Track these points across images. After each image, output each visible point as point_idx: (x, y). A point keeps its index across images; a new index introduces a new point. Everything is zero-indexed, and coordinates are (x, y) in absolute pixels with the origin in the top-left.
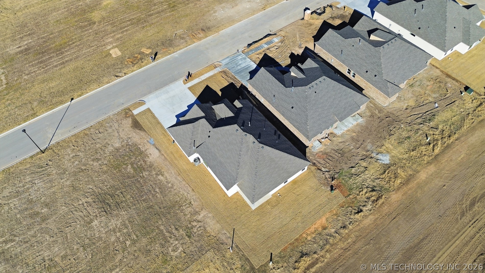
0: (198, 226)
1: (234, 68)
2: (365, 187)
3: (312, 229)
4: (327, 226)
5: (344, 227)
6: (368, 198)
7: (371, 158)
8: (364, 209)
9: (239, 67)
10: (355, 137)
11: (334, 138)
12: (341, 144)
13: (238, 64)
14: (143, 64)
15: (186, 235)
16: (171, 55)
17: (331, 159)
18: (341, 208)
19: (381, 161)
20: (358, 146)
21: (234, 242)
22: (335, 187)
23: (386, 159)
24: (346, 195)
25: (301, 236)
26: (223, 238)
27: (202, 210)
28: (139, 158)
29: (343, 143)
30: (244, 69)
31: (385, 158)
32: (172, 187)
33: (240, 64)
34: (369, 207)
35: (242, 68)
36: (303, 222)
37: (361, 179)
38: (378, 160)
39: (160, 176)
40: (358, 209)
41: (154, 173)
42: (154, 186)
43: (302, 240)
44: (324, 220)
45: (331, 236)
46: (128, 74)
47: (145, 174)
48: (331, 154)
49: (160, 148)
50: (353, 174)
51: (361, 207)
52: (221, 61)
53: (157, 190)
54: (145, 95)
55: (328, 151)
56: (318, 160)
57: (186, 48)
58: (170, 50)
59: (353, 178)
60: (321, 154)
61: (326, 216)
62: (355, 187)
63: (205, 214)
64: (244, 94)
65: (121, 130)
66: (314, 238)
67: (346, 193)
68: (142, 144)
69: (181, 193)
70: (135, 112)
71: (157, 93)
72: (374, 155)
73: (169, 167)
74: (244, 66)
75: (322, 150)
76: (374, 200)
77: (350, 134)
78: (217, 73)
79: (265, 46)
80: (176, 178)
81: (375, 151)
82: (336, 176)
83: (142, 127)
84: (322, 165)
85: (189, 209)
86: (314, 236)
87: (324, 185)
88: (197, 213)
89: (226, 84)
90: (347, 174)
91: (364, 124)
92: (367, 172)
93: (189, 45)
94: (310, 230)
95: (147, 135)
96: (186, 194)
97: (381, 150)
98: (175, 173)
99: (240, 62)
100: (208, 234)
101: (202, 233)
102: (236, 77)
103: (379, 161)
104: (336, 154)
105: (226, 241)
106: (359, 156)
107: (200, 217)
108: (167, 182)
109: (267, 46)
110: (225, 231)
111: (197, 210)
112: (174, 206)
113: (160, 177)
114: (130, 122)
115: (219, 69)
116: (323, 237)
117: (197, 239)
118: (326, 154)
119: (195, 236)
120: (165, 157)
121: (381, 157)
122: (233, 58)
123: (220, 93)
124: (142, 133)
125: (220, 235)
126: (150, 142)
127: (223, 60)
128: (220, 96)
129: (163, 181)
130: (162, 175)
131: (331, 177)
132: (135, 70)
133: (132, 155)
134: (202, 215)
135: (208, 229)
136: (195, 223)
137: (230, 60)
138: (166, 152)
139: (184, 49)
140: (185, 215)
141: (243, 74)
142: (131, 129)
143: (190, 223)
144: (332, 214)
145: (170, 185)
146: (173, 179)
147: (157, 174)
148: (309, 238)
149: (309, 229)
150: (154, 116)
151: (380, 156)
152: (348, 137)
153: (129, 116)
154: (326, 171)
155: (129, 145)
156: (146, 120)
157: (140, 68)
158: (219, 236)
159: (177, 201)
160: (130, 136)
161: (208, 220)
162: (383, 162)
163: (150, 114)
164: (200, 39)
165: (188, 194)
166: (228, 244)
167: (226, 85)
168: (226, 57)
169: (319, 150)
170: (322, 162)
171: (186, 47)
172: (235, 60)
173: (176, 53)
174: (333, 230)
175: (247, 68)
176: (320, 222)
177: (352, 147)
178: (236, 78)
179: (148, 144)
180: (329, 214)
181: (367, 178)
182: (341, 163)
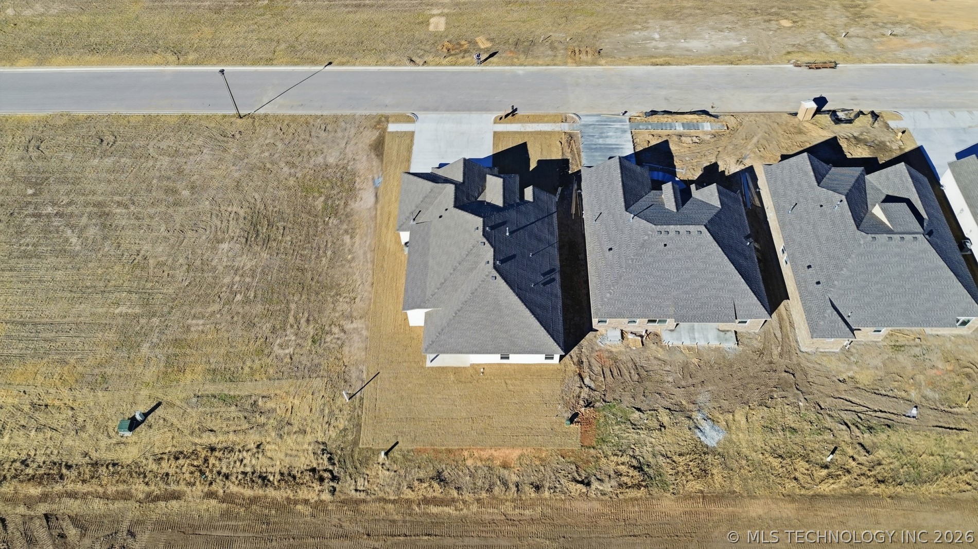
0: (336, 336)
1: (591, 138)
2: (631, 453)
3: (485, 454)
4: (512, 466)
5: (538, 488)
7: (689, 418)
8: (595, 484)
9: (601, 141)
10: (692, 366)
11: (652, 345)
12: (655, 362)
13: (603, 135)
14: (462, 61)
15: (313, 337)
16: (513, 68)
17: (615, 374)
18: (560, 457)
19: (699, 434)
20: (683, 383)
21: (363, 390)
22: (580, 420)
23: (712, 437)
24: (586, 444)
25: (461, 451)
26: (354, 374)
27: (361, 318)
28: (344, 194)
29: (660, 363)
30: (606, 148)
31: (714, 434)
32: (350, 262)
33: (607, 137)
34: (607, 487)
35: (604, 144)
37: (636, 436)
39: (349, 236)
40: (586, 478)
41: (345, 226)
42: (329, 245)
43: (457, 458)
44: (515, 455)
45: (505, 484)
46: (429, 65)
47: (333, 221)
48: (622, 366)
49: (380, 198)
50: (629, 420)
51: (593, 479)
52: (583, 116)
53: (329, 253)
54: (426, 109)
55: (624, 358)
56: (593, 361)
57: (544, 67)
58: (518, 59)
59: (623, 426)
61: (524, 451)
62: (613, 441)
63: (360, 326)
64: (571, 188)
65: (353, 142)
66: (476, 468)
67: (588, 441)
68: (362, 178)
69: (354, 277)
70: (392, 127)
71: (444, 115)
72: (698, 416)
73: (369, 231)
74: (610, 143)
75: (614, 350)
76: (626, 484)
77: (688, 355)
78: (559, 132)
79: (677, 128)
80: (365, 253)
81: (706, 411)
83: (382, 154)
84: (591, 373)
85: (346, 306)
86: (479, 464)
87: (566, 404)
88: (350, 318)
89: (556, 155)
90: (620, 414)
91: (730, 357)
92: (656, 434)
93: (555, 65)
94: (482, 453)
95: (379, 169)
96: (359, 283)
97: (720, 417)
98: (370, 244)
99: (610, 134)
100: (339, 356)
101: (333, 348)
102: (583, 154)
103: (697, 431)
104: (632, 371)
105: (353, 381)
106: (668, 400)
107: (348, 326)
108: (349, 250)
109: (682, 129)
110: (364, 368)
111: (355, 314)
112: (331, 288)
113: (347, 238)
114: (374, 138)
115: (566, 127)
116: (492, 476)
117: (321, 351)
118: (616, 361)
119: (322, 345)
120: (376, 214)
121: (708, 427)
122: (605, 121)
123: (533, 165)
124: (376, 162)
125: (353, 369)
126: (376, 181)
127: (587, 115)
128: (531, 169)
129: (347, 245)
130: (352, 237)
131: (587, 400)
132: (442, 65)
133: (338, 184)
134: (354, 325)
135: (346, 349)
136: (335, 330)
137: (598, 121)
138: (382, 208)
139: (541, 67)
140: (334, 310)
141: (597, 154)
142: (367, 148)
143: (330, 325)
144: (537, 455)
145: (349, 257)
146: (361, 252)
147: (346, 231)
148: (469, 462)
149: (481, 450)
150: (411, 147)
152: (679, 358)
153: (379, 129)
154: (590, 387)
155: (346, 169)
156: (396, 148)
157: (451, 65)
158: (351, 368)
159: (340, 284)
160: (357, 158)
161: (356, 337)
162: (703, 438)
163: (408, 141)
164: (579, 63)
165: (361, 285)
166: (353, 387)
167: (554, 158)
168: (595, 113)
169: (609, 348)
170: (597, 368)
171: (548, 65)
172: (607, 125)
173: (522, 68)
174: (514, 478)
175: (613, 148)
176: (507, 452)
177: (670, 379)
178: (579, 155)
179: (371, 183)
180: (533, 451)
181: (648, 444)
182: (626, 389)
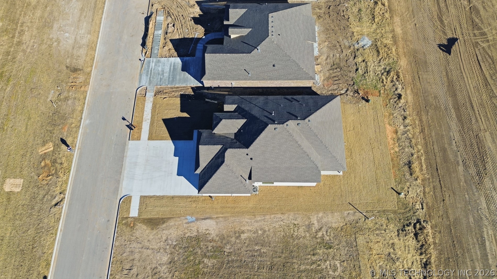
0: (325, 233)
1: (163, 80)
2: (380, 75)
4: (395, 129)
5: (405, 118)
6: (392, 81)
7: (358, 50)
8: (399, 91)
9: (166, 75)
10: (329, 45)
11: (318, 61)
12: (328, 60)
13: (161, 73)
14: (65, 165)
15: (327, 249)
16: (81, 127)
17: (337, 79)
19: (366, 47)
20: (339, 50)
23: (367, 42)
24: (378, 94)
25: (391, 154)
28: (202, 244)
29: (329, 58)
30: (173, 72)
31: (365, 41)
33: (163, 71)
35: (170, 73)
36: (381, 143)
37: (371, 72)
38: (363, 47)
39: (242, 235)
40: (396, 95)
41: (233, 239)
42: (249, 248)
44: (389, 127)
46: (65, 190)
47: (227, 249)
48: (332, 75)
49: (208, 216)
50: (363, 75)
51: (396, 92)
52: (140, 84)
53: (257, 248)
54: (116, 190)
55: (327, 74)
56: (330, 88)
57: (86, 106)
58: (72, 124)
59: (366, 77)
60: (326, 82)
61: (386, 123)
62: (375, 82)
63: (316, 218)
64: (206, 94)
65: (147, 244)
66: (399, 146)
67: (376, 93)
68: (186, 231)
70: (134, 212)
71: (125, 175)
72: (356, 46)
73: (237, 221)
74: (168, 70)
76: (396, 79)
77: (323, 46)
78: (154, 99)
79: (160, 33)
82: (356, 88)
83: (162, 219)
84: (338, 89)
85: (301, 230)
87: (358, 102)
88: (309, 226)
89: (178, 101)
90: (360, 78)
91: (322, 29)
92: (369, 64)
93: (85, 98)
94: (391, 143)
95: (178, 219)
96: (282, 223)
99: (160, 69)
100: (339, 229)
101: (334, 234)
102: (177, 86)
104: (335, 71)
106: (350, 57)
108: (254, 233)
109: (160, 31)
110: (346, 212)
111: (307, 223)
114: (145, 227)
115: (150, 94)
117: (336, 242)
119: (333, 242)
120: (222, 217)
122: (148, 71)
123: (185, 115)
124: (171, 223)
125: (347, 219)
126: (190, 221)
127: (140, 82)
128: (189, 116)
130: (243, 232)
131: (354, 92)
132: (68, 179)
133: (192, 250)
135: (334, 225)
137: (147, 76)
138: (217, 213)
139: (85, 108)
141: (178, 77)
142: (155, 232)
144: (388, 117)
145: (260, 232)
146: (256, 225)
147: (238, 238)
149: (389, 144)
150: (158, 197)
151: (361, 44)
152: (325, 49)
153: (134, 224)
154: (346, 91)
155: (175, 246)
156: (157, 209)
157: (69, 172)
160: (164, 238)
162: (368, 45)
163: (151, 200)
164: (86, 83)
166: (360, 217)
168: (138, 77)
169: (321, 81)
170: (335, 87)
171: (84, 103)
172: (151, 71)
173: (83, 120)
174: (402, 127)
175: (174, 69)
176: (388, 131)
177: (338, 55)
178: (177, 88)
179: (191, 224)
180: (386, 119)
181: (374, 68)
